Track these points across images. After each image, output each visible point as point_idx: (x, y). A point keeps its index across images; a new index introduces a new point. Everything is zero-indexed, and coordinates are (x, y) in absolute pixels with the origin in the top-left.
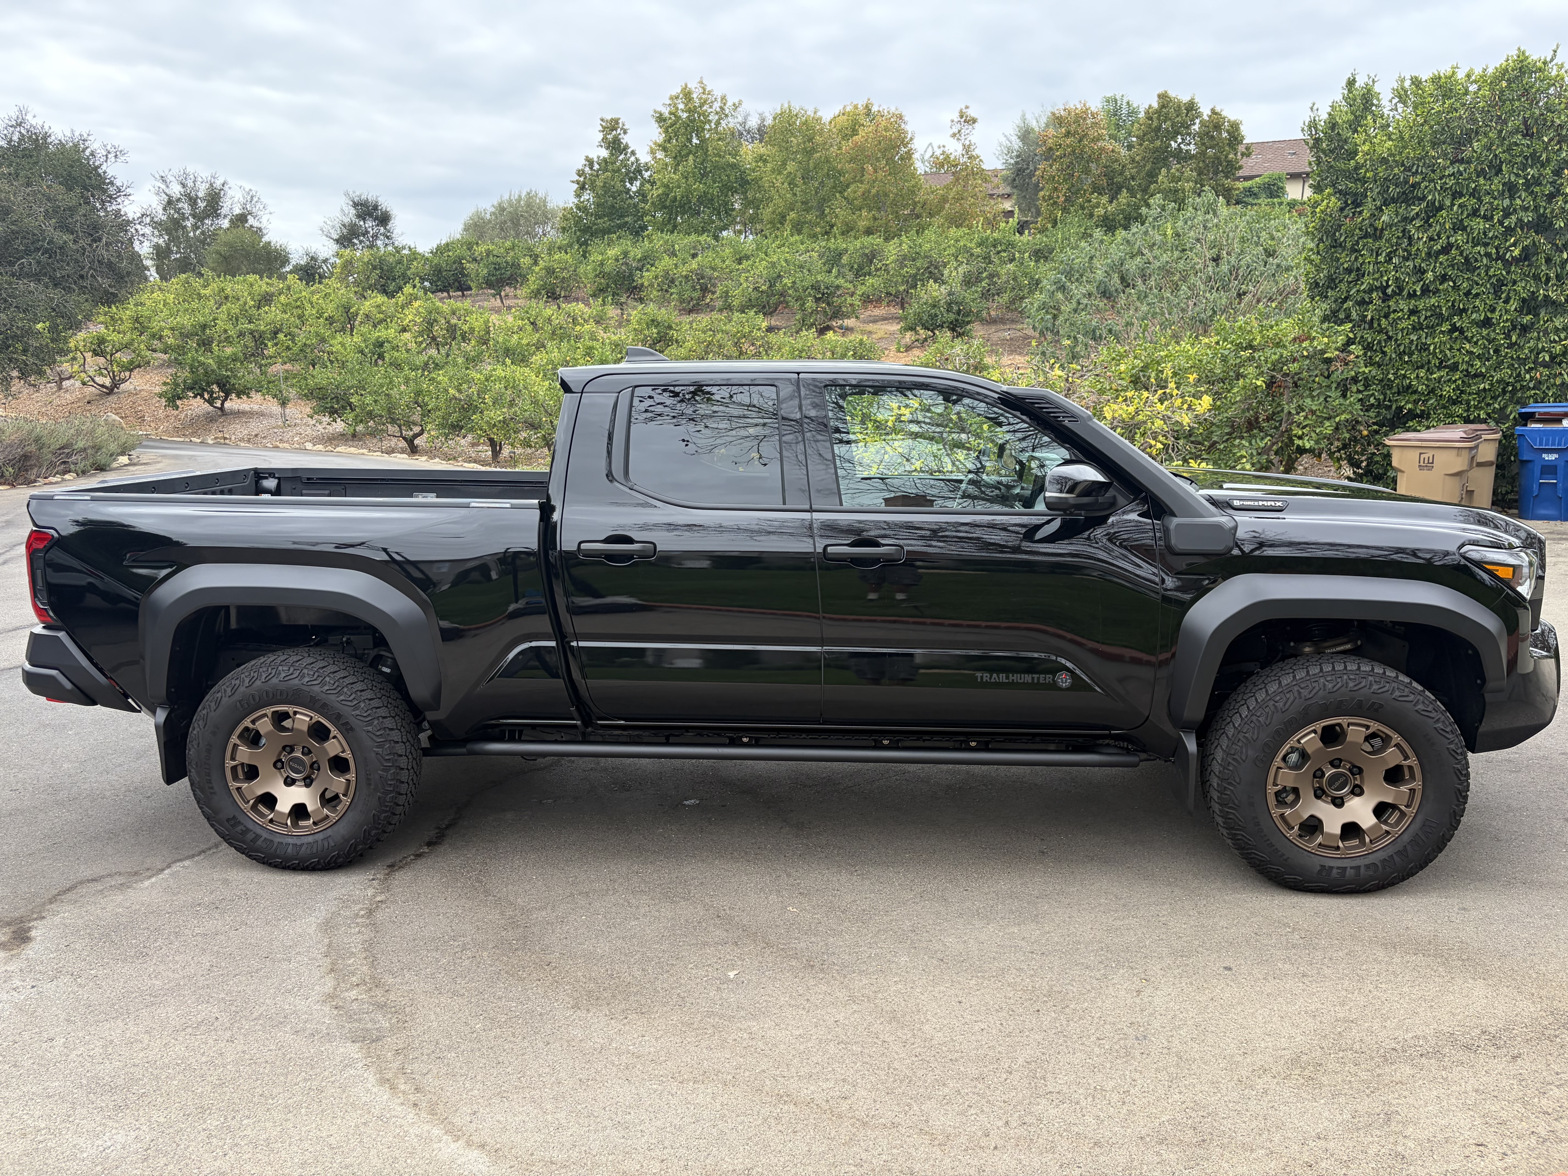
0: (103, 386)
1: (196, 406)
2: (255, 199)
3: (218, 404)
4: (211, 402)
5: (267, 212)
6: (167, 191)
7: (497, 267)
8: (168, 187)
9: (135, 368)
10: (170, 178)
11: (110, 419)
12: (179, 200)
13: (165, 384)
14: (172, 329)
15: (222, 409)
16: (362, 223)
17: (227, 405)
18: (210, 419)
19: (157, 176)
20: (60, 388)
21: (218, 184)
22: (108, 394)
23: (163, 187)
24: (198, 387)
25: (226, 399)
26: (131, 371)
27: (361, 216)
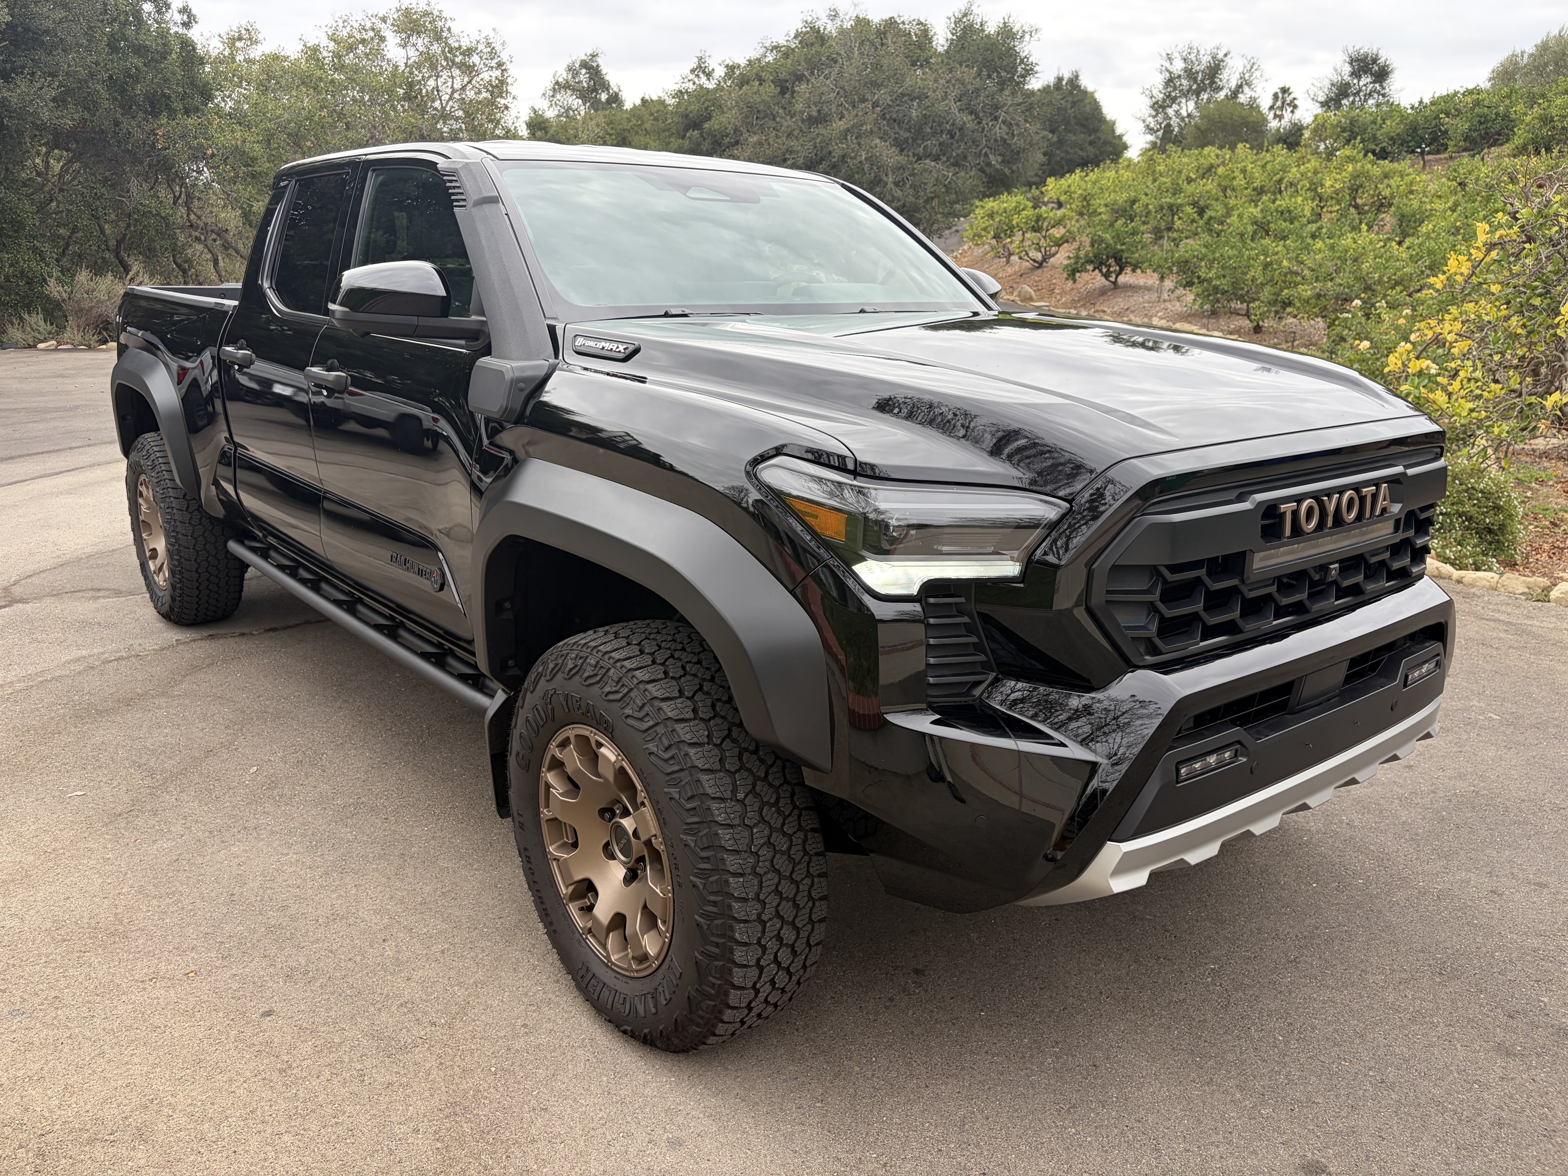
0: (1034, 261)
1: (1094, 279)
2: (1255, 67)
3: (1113, 279)
4: (1106, 276)
5: (1264, 79)
6: (1170, 68)
7: (1483, 120)
8: (1171, 64)
9: (1063, 243)
10: (1176, 55)
11: (1023, 291)
12: (1179, 77)
13: (1069, 258)
14: (1106, 205)
15: (1115, 283)
16: (1355, 81)
17: (1122, 279)
18: (1103, 292)
19: (1164, 55)
20: (1008, 262)
21: (1220, 56)
22: (1038, 268)
23: (1167, 64)
24: (1098, 262)
25: (1120, 273)
26: (1059, 246)
27: (1356, 74)
